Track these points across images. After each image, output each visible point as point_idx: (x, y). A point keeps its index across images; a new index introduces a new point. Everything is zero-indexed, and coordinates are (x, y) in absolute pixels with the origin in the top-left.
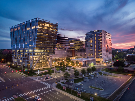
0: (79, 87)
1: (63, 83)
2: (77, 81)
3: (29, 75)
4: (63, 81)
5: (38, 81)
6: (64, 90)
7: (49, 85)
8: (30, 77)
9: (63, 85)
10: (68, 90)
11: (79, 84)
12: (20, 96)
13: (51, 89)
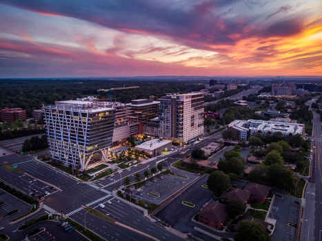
0: (138, 194)
1: (123, 189)
2: (137, 186)
3: (83, 179)
4: (123, 187)
5: (97, 188)
6: (124, 198)
7: (109, 193)
8: (85, 183)
9: (123, 192)
10: (128, 198)
11: (139, 190)
12: (88, 205)
13: (112, 197)
